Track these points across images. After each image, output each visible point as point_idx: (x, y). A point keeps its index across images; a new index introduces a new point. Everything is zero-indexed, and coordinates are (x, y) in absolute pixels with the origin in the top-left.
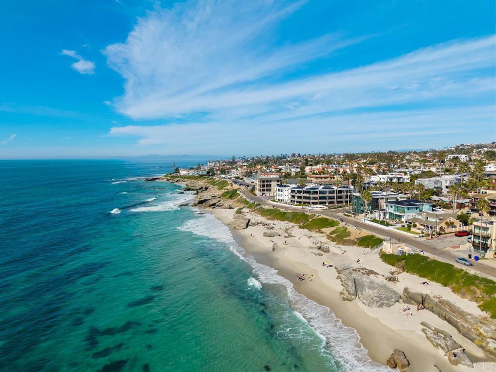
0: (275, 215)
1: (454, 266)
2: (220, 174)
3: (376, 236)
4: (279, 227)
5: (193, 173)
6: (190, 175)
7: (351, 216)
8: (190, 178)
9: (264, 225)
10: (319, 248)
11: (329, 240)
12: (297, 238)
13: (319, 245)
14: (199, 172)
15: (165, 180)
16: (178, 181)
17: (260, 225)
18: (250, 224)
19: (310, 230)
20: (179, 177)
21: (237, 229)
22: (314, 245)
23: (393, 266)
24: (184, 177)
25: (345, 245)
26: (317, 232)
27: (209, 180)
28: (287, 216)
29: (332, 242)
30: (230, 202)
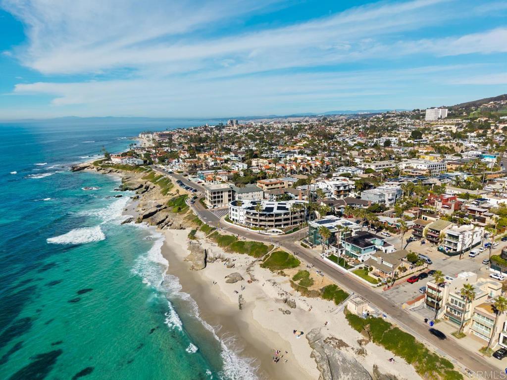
0: (233, 245)
1: (414, 338)
2: (159, 163)
3: (339, 287)
4: (239, 264)
5: (128, 161)
6: (125, 164)
7: (309, 248)
8: (125, 167)
9: (223, 260)
10: (286, 301)
11: (294, 289)
12: (260, 284)
13: (284, 297)
14: (135, 161)
15: (95, 169)
16: (110, 171)
17: (219, 259)
18: (208, 259)
19: (272, 271)
20: (111, 166)
21: (195, 269)
22: (279, 297)
23: (360, 332)
24: (117, 167)
25: (310, 297)
26: (279, 273)
27: (148, 172)
28: (246, 246)
29: (296, 291)
30: (179, 219)
